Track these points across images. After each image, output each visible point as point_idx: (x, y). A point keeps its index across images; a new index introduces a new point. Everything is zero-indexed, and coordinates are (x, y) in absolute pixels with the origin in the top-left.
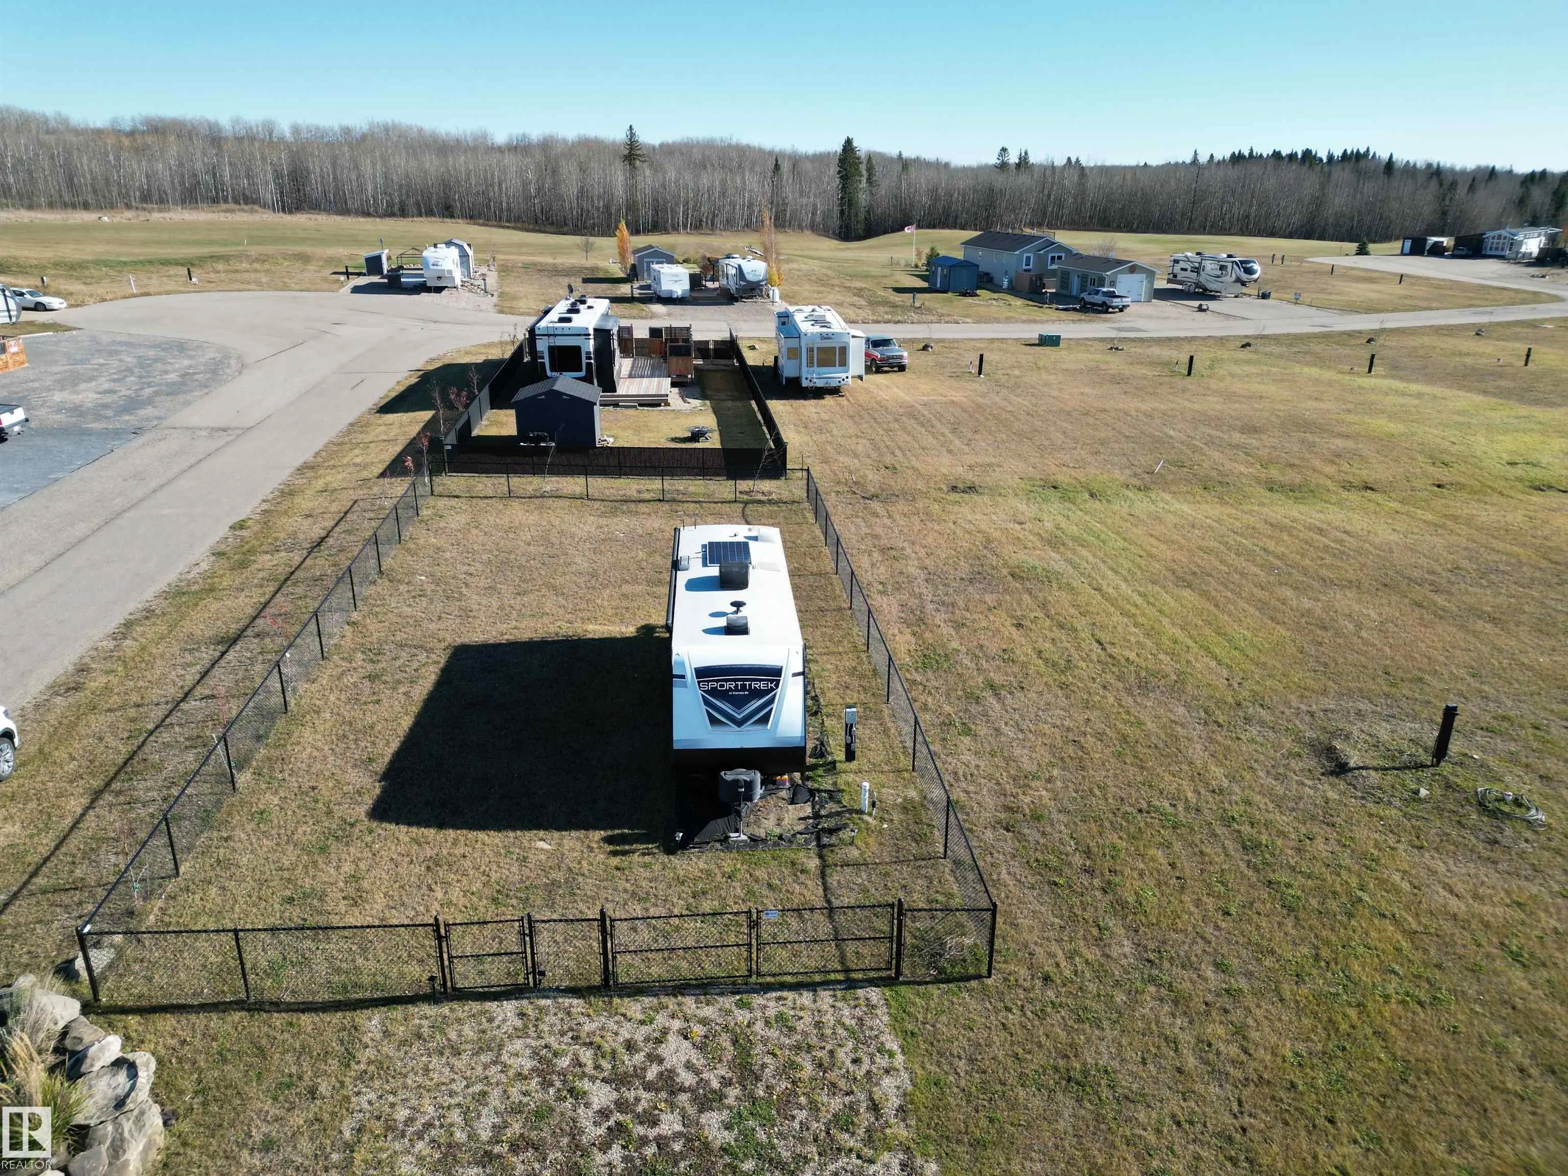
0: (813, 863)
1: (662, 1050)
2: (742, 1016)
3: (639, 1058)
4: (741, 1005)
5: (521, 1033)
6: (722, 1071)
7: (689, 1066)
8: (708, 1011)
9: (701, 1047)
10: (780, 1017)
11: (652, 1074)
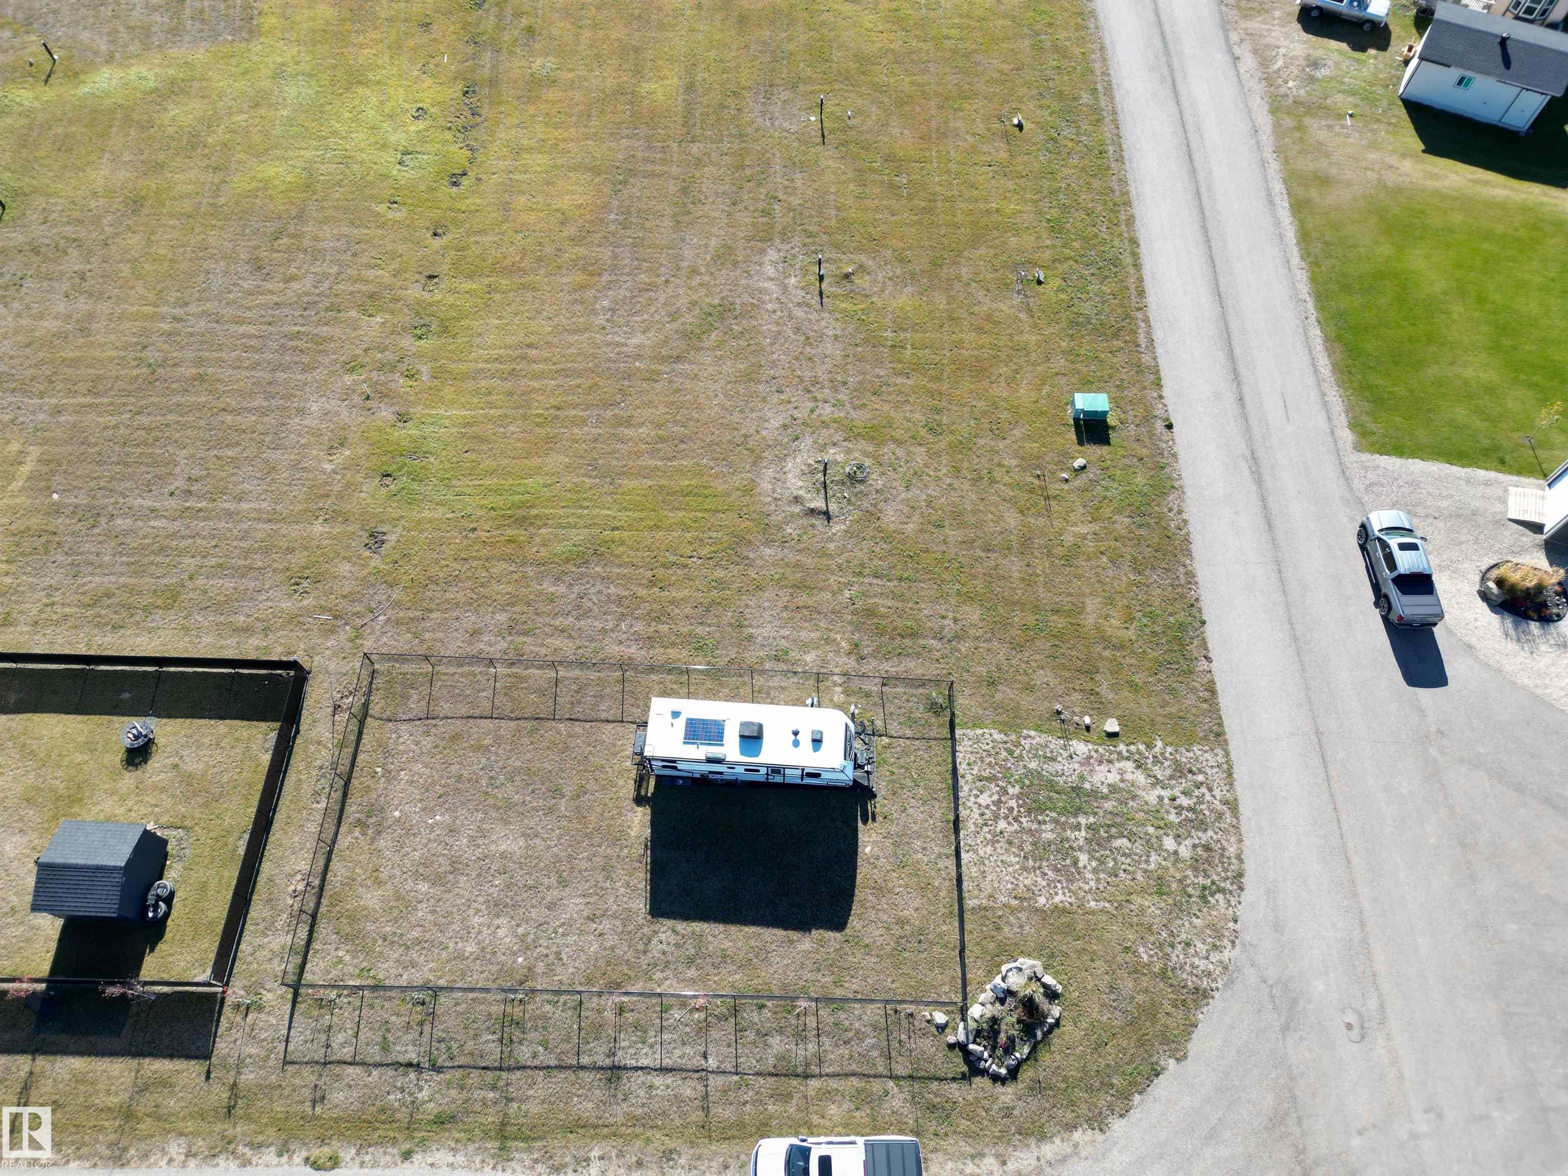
0: (886, 740)
1: (984, 804)
3: (987, 811)
6: (993, 786)
7: (990, 796)
8: (966, 788)
11: (994, 808)
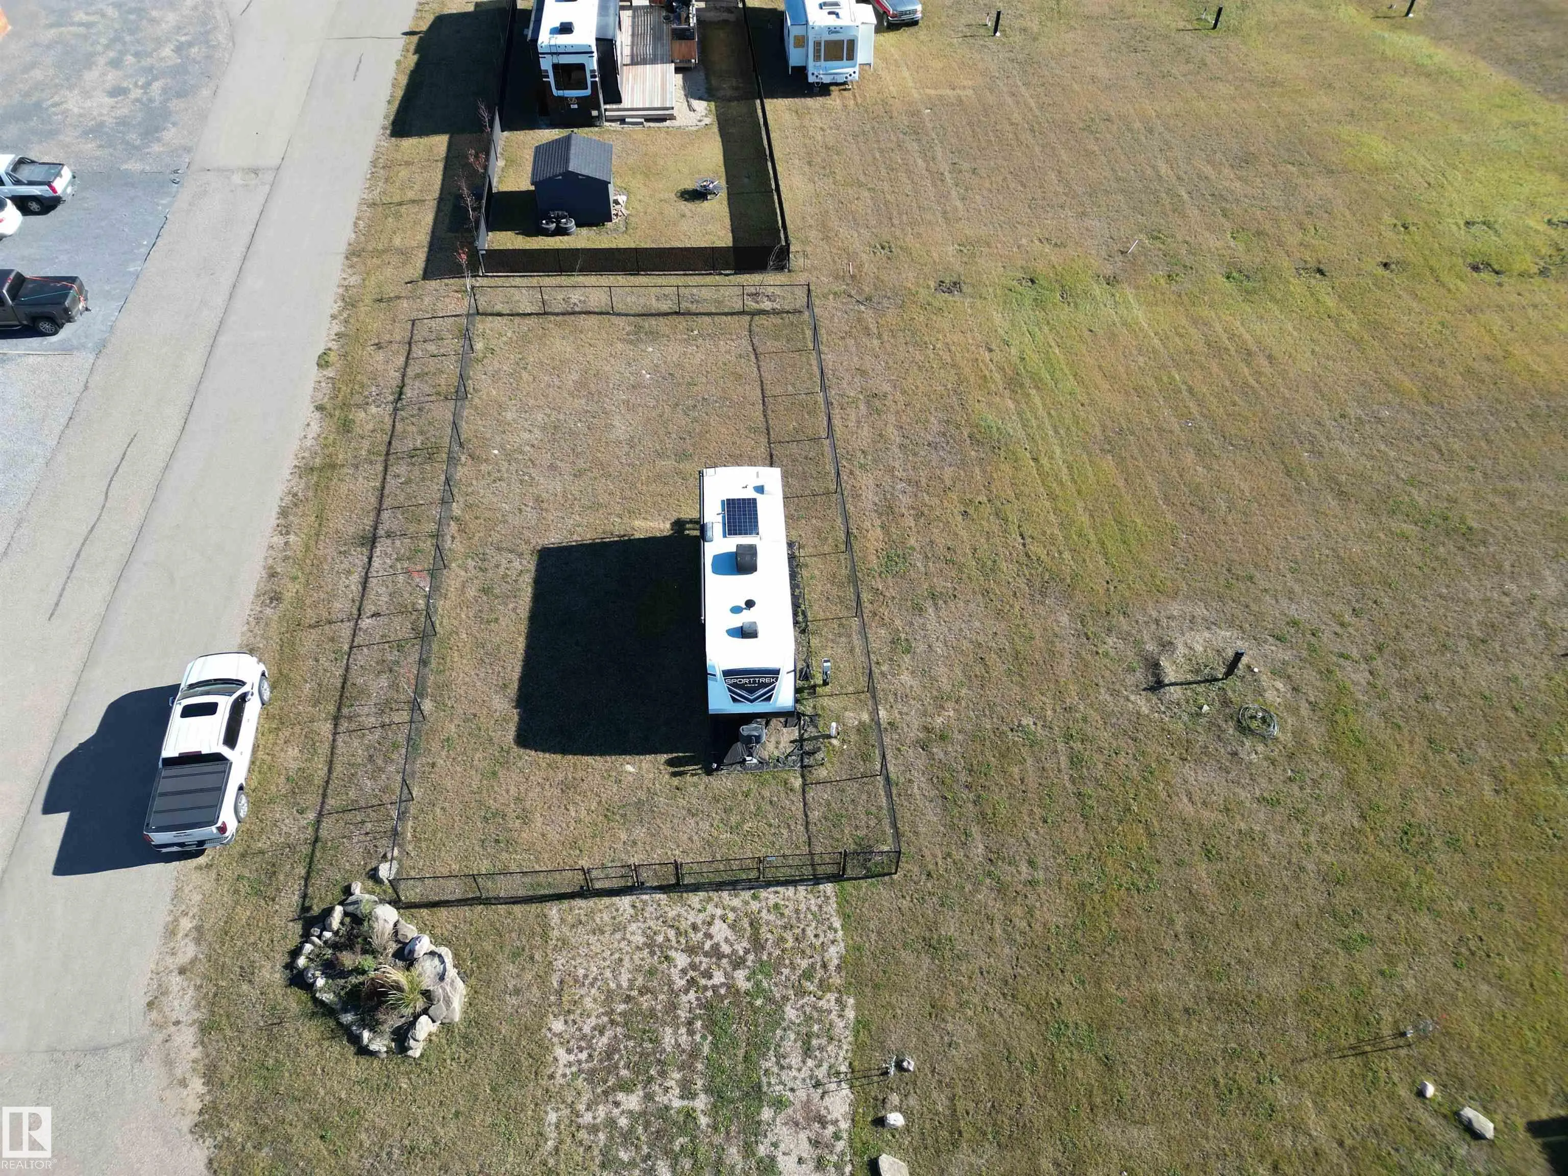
1: (713, 930)
2: (755, 906)
3: (700, 935)
4: (755, 897)
5: (634, 919)
6: (745, 944)
7: (727, 940)
8: (736, 902)
9: (732, 927)
10: (776, 906)
11: (707, 947)
